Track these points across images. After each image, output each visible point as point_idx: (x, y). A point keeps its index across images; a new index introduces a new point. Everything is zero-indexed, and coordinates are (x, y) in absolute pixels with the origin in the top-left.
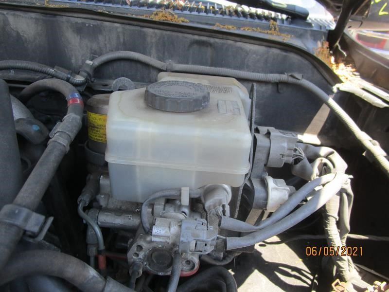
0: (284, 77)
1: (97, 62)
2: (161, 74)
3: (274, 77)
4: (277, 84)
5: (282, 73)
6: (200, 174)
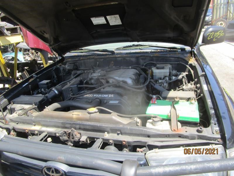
0: (178, 63)
1: (145, 64)
2: (157, 65)
3: (176, 63)
4: (178, 64)
5: (178, 62)
6: (164, 75)
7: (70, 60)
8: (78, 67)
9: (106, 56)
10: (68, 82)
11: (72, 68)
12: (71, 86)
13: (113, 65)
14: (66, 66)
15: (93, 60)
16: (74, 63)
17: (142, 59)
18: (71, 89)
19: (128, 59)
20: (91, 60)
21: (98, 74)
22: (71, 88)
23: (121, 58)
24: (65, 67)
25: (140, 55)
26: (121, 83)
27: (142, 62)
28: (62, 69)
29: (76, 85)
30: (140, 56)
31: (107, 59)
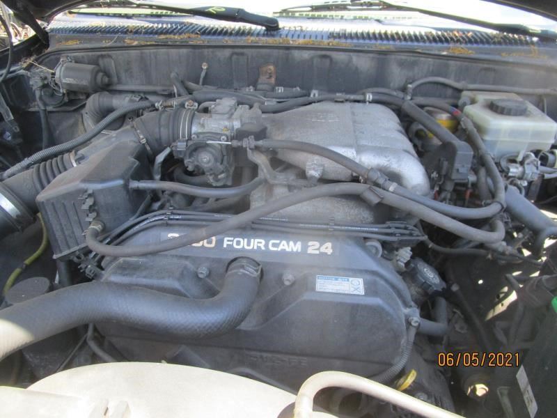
0: (548, 90)
1: (414, 86)
3: (539, 91)
5: (546, 87)
7: (72, 44)
8: (115, 79)
9: (244, 38)
10: (69, 151)
11: (85, 83)
12: (92, 187)
13: (273, 80)
14: (59, 71)
15: (184, 51)
16: (95, 62)
17: (402, 64)
18: (90, 202)
19: (340, 57)
20: (173, 51)
21: (227, 123)
22: (90, 195)
23: (312, 53)
24: (53, 74)
25: (390, 45)
26: (391, 189)
27: (397, 74)
28: (40, 84)
29: (121, 182)
30: (392, 48)
31: (245, 51)
